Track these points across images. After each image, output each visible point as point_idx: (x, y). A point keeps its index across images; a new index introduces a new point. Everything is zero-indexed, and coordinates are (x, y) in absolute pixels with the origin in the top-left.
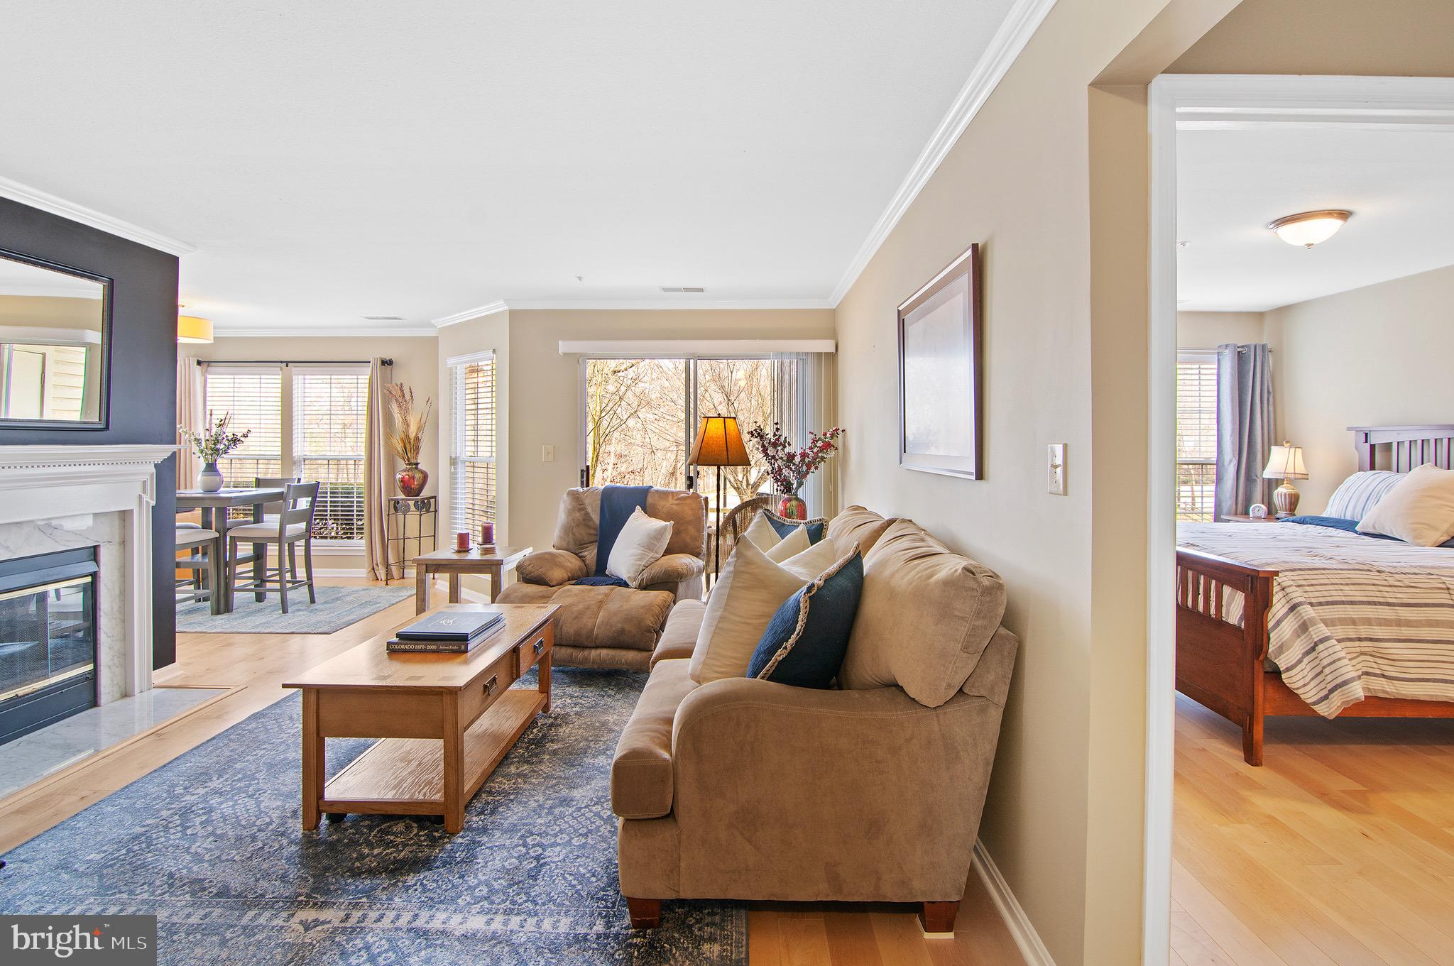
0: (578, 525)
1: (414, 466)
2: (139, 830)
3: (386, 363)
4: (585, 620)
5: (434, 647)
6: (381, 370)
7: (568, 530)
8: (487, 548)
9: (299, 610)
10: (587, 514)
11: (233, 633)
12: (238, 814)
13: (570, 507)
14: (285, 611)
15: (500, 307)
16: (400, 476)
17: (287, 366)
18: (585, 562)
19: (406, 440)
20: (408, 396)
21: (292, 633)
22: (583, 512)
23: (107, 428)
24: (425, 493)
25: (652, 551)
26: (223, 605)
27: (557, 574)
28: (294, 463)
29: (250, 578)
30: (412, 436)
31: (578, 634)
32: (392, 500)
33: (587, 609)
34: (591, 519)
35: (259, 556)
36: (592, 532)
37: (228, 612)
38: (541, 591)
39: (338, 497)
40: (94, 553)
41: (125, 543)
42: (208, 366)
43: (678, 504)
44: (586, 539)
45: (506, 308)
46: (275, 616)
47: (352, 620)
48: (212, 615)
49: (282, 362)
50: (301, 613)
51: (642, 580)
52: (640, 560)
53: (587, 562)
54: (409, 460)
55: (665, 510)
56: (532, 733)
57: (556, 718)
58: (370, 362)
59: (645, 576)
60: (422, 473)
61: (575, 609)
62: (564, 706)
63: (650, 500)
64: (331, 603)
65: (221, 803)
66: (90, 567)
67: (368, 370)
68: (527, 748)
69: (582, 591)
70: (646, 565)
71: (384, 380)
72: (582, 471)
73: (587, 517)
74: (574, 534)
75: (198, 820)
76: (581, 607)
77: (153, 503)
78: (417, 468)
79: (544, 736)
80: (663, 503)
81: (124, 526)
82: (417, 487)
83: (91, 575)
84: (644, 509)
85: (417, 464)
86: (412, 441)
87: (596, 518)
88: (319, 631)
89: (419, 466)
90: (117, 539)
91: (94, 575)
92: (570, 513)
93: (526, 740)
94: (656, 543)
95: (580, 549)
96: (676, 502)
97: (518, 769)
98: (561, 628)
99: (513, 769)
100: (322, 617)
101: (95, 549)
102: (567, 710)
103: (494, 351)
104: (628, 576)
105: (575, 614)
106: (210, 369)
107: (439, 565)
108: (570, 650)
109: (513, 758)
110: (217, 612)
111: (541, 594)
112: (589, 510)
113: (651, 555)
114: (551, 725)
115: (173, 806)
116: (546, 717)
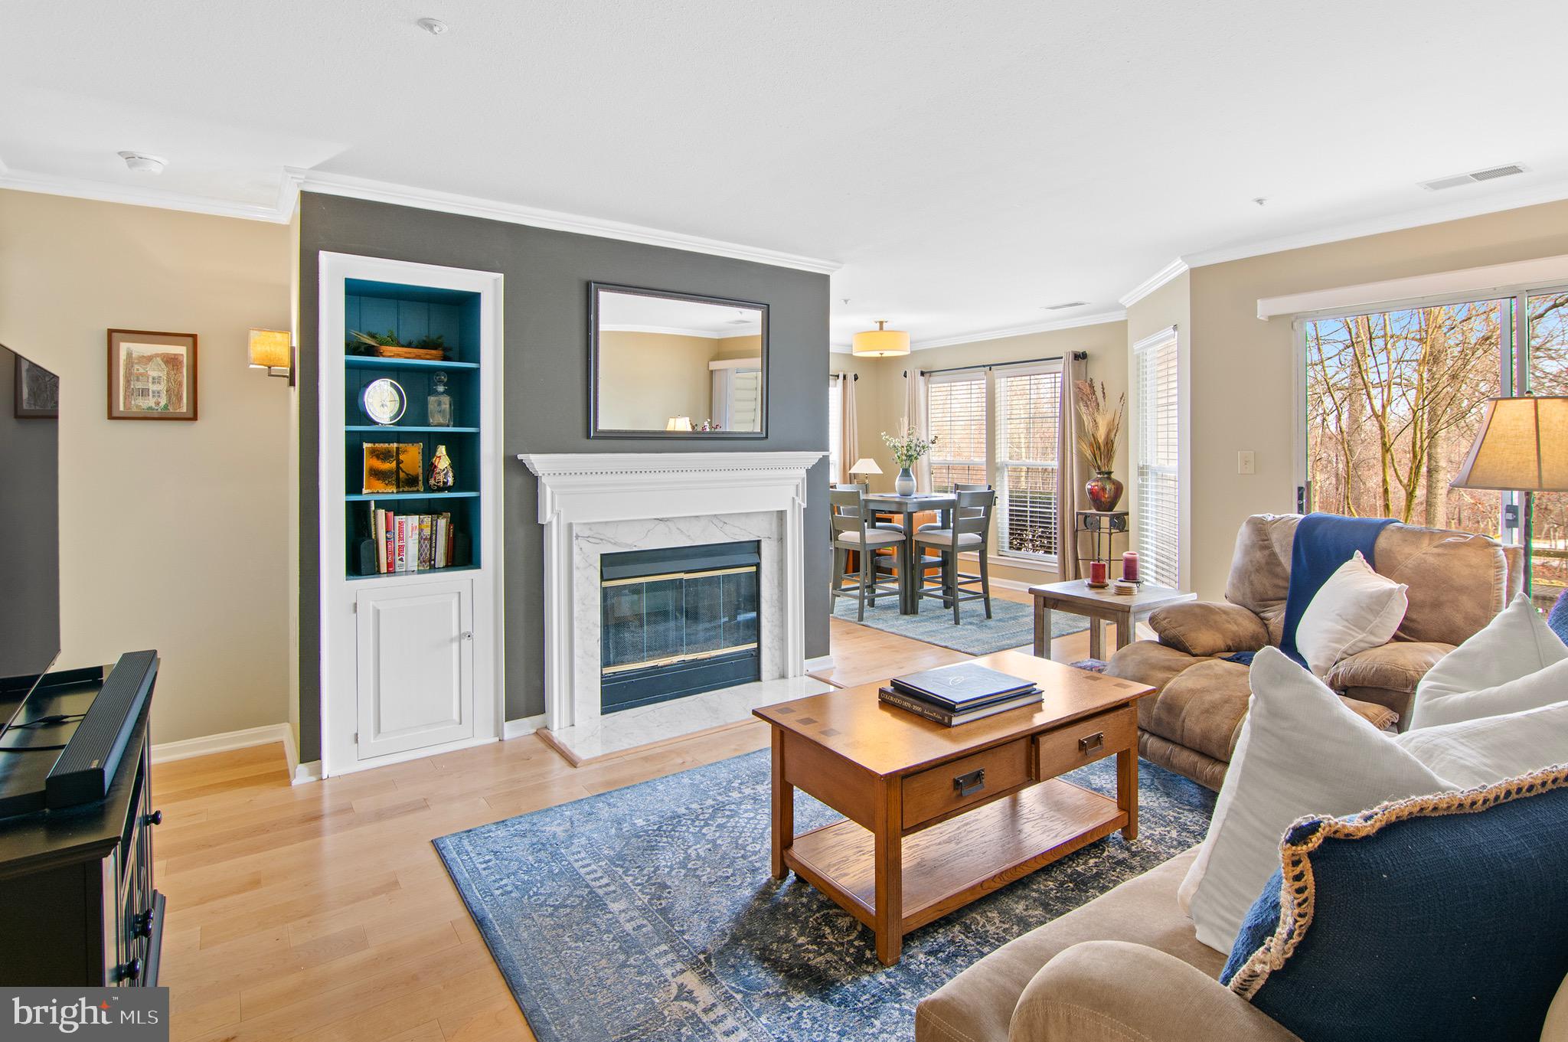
0: (1257, 571)
1: (1106, 476)
2: (682, 810)
3: (1080, 357)
4: (1218, 719)
5: (919, 709)
6: (1073, 366)
7: (1244, 575)
8: (1120, 587)
9: (971, 623)
10: (1273, 555)
11: (901, 635)
12: (745, 830)
13: (1248, 542)
14: (957, 623)
15: (1179, 268)
16: (1090, 487)
17: (990, 370)
18: (1267, 628)
19: (1095, 445)
20: (1099, 394)
21: (946, 647)
22: (1267, 552)
23: (767, 437)
24: (1118, 509)
25: (1363, 629)
26: (909, 606)
27: (1206, 638)
28: (998, 469)
29: (938, 583)
30: (1101, 439)
31: (1206, 736)
32: (1081, 514)
33: (1226, 702)
34: (1279, 564)
35: (947, 563)
36: (1281, 583)
37: (914, 613)
38: (1169, 660)
39: (1036, 507)
40: (757, 545)
41: (781, 539)
42: (930, 376)
43: (1439, 555)
44: (1271, 594)
45: (1186, 267)
46: (946, 626)
47: (1008, 645)
48: (901, 613)
49: (984, 366)
50: (969, 627)
51: (1336, 676)
52: (1338, 641)
53: (1271, 628)
54: (1099, 468)
55: (1410, 563)
56: (1085, 863)
57: (1134, 855)
58: (1062, 358)
59: (1341, 670)
60: (1114, 484)
61: (1208, 698)
62: (1162, 839)
63: (1382, 542)
64: (1004, 622)
65: (746, 811)
66: (754, 559)
67: (1059, 366)
68: (1062, 884)
69: (1229, 672)
70: (1350, 652)
71: (1077, 376)
72: (1300, 489)
73: (1272, 560)
74: (1251, 583)
75: (720, 821)
76: (1216, 696)
77: (804, 505)
78: (1109, 478)
79: (1098, 875)
80: (1407, 550)
81: (782, 525)
82: (1108, 500)
83: (756, 565)
84: (1370, 558)
85: (1110, 473)
86: (1102, 445)
87: (1286, 562)
88: (969, 651)
89: (1113, 476)
90: (775, 536)
91: (758, 565)
92: (1248, 551)
93: (1069, 871)
94: (1371, 617)
95: (1260, 606)
96: (1436, 550)
97: (1026, 910)
98: (1184, 721)
99: (1019, 908)
100: (985, 635)
101: (759, 542)
102: (1161, 848)
103: (1175, 327)
104: (1316, 663)
105: (1206, 706)
106: (931, 378)
107: (1059, 600)
108: (1194, 758)
109: (1034, 890)
110: (905, 612)
111: (1167, 664)
112: (1277, 549)
113: (1360, 637)
114: (1120, 863)
115: (719, 798)
116: (1122, 847)
